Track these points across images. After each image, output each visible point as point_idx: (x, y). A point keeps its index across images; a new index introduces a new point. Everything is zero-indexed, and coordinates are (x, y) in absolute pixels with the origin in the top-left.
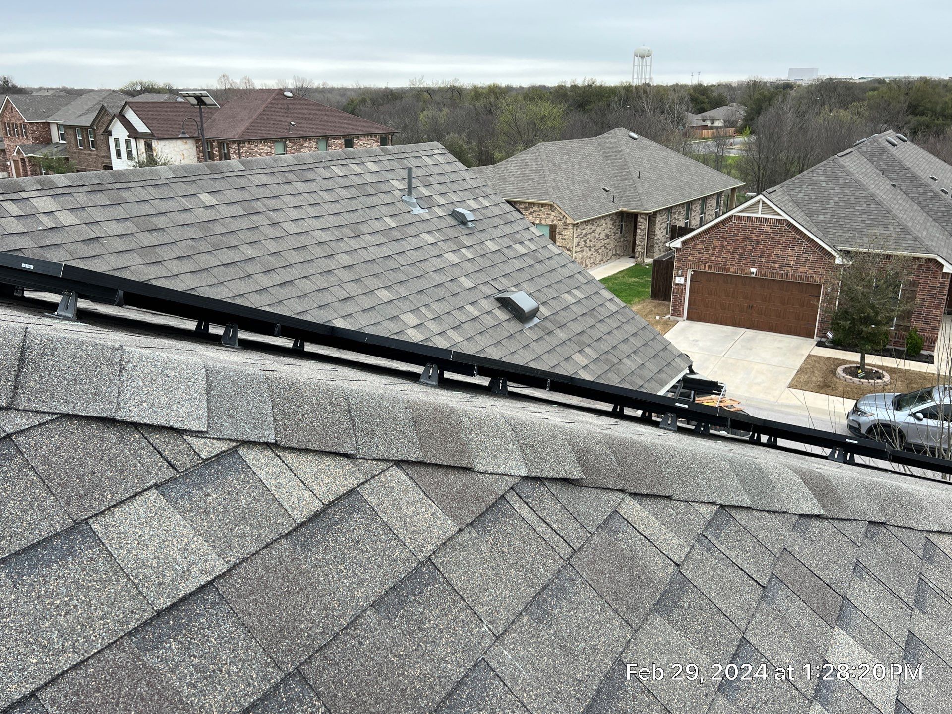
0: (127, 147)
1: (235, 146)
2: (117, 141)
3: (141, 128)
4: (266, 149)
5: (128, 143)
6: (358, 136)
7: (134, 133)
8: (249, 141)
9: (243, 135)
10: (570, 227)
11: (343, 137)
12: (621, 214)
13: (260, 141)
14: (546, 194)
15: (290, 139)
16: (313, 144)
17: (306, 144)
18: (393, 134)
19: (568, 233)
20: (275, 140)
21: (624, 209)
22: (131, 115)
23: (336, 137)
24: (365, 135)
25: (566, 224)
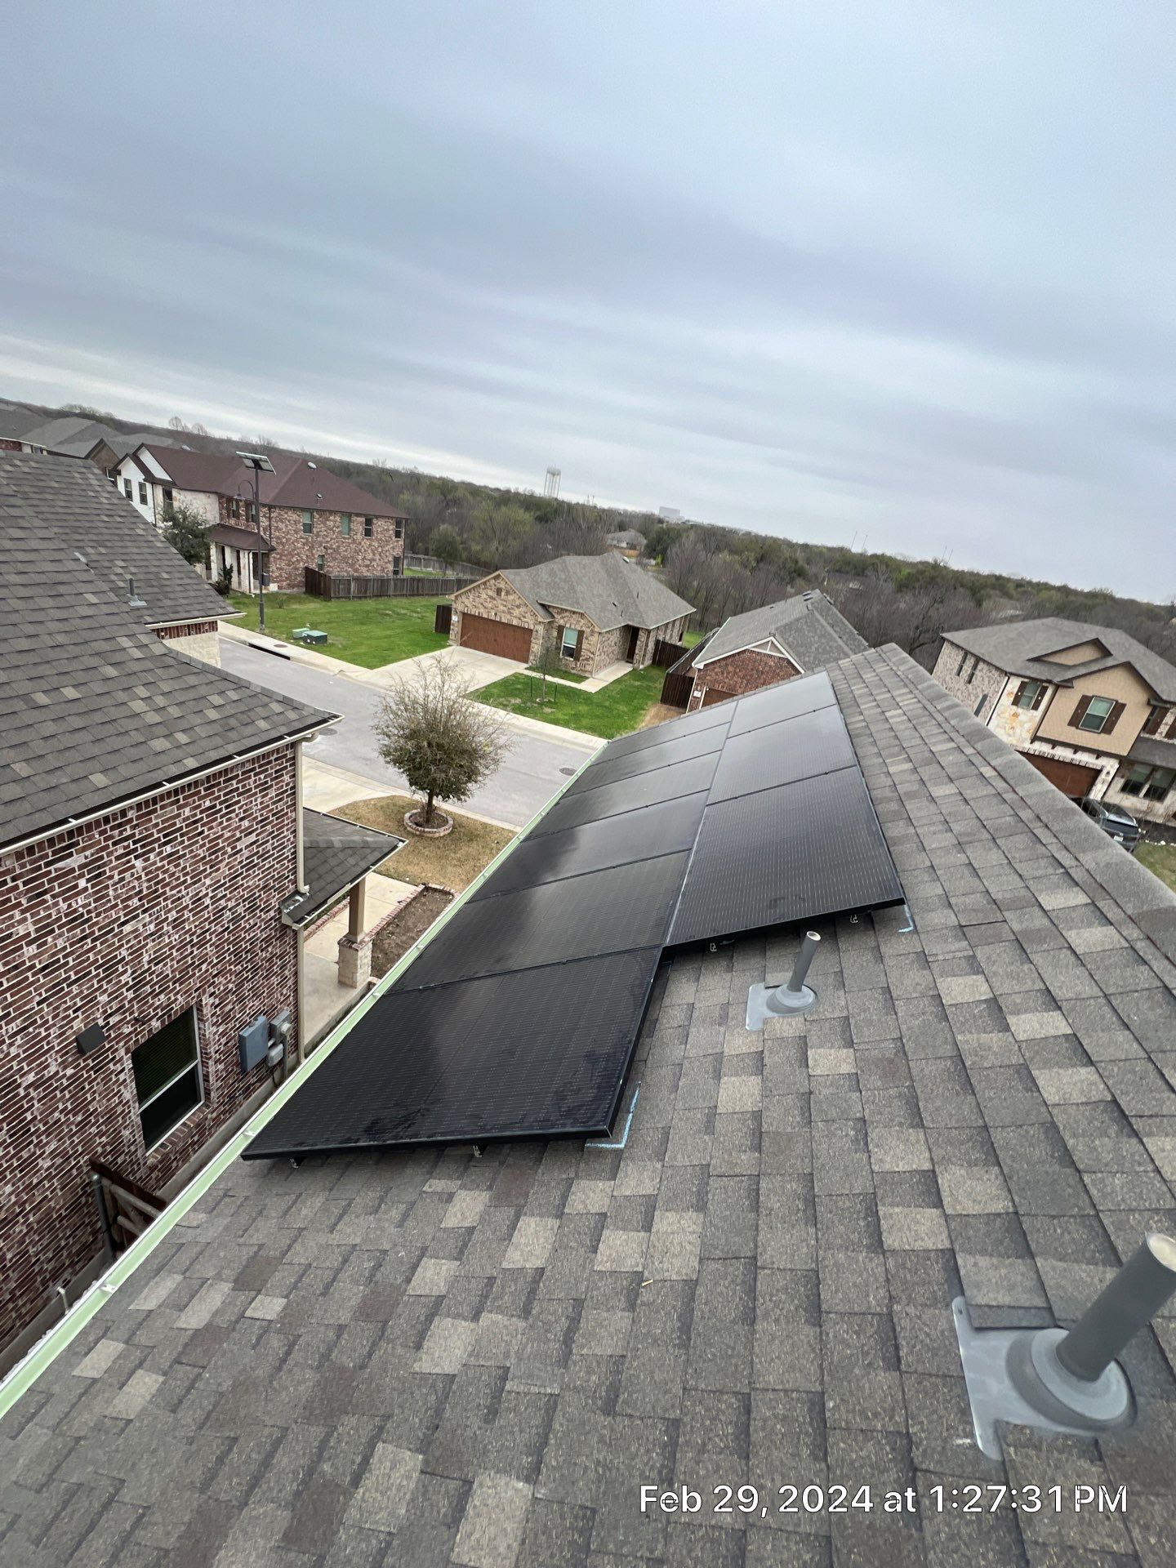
0: (141, 490)
1: (265, 510)
2: (127, 482)
3: (159, 473)
4: (295, 517)
5: (142, 486)
6: (377, 517)
7: (149, 477)
8: (280, 507)
9: (274, 500)
10: (596, 635)
11: (365, 515)
12: (627, 627)
13: (290, 508)
14: (578, 603)
15: (318, 511)
16: (338, 519)
17: (332, 518)
18: (407, 520)
19: (594, 639)
20: (303, 510)
21: (630, 623)
22: (147, 458)
23: (358, 515)
24: (383, 517)
25: (593, 632)
